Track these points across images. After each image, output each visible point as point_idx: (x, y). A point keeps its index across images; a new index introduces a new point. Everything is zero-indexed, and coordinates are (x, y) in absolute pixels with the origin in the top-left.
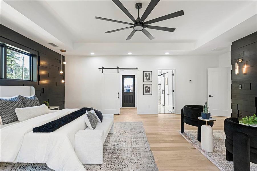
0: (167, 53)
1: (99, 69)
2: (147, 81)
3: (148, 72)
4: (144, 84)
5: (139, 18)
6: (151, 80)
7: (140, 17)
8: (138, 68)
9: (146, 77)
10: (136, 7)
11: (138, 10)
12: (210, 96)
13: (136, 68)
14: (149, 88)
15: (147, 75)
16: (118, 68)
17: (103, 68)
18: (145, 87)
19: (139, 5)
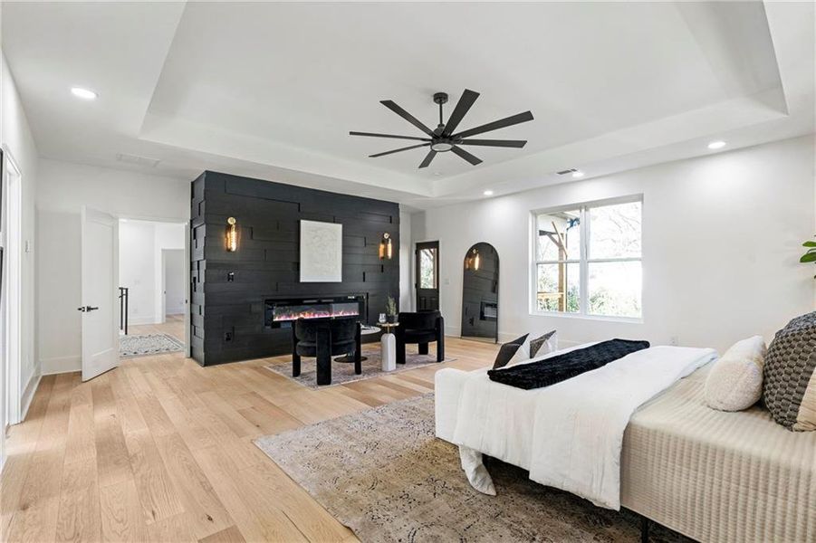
5: (441, 125)
7: (445, 123)
10: (435, 100)
11: (439, 105)
19: (440, 98)
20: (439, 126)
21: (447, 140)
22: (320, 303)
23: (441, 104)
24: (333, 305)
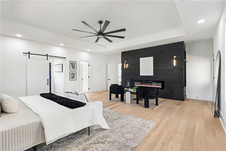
0: (88, 50)
1: (23, 53)
2: (72, 69)
3: (73, 62)
4: (70, 72)
6: (75, 69)
8: (66, 58)
9: (72, 65)
11: (100, 24)
12: (109, 80)
13: (64, 58)
14: (74, 75)
15: (73, 64)
16: (47, 55)
17: (29, 53)
18: (71, 74)
19: (101, 22)
20: (100, 30)
21: (102, 35)
22: (147, 82)
23: (101, 24)
24: (153, 83)
